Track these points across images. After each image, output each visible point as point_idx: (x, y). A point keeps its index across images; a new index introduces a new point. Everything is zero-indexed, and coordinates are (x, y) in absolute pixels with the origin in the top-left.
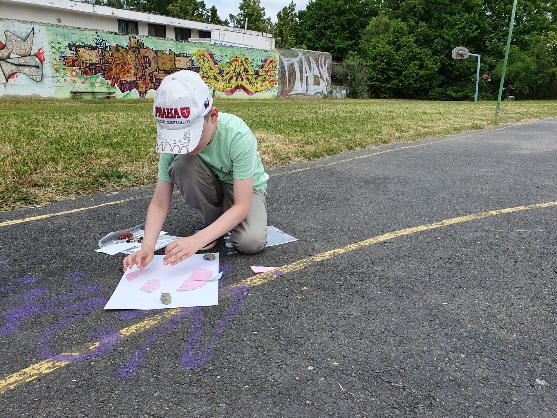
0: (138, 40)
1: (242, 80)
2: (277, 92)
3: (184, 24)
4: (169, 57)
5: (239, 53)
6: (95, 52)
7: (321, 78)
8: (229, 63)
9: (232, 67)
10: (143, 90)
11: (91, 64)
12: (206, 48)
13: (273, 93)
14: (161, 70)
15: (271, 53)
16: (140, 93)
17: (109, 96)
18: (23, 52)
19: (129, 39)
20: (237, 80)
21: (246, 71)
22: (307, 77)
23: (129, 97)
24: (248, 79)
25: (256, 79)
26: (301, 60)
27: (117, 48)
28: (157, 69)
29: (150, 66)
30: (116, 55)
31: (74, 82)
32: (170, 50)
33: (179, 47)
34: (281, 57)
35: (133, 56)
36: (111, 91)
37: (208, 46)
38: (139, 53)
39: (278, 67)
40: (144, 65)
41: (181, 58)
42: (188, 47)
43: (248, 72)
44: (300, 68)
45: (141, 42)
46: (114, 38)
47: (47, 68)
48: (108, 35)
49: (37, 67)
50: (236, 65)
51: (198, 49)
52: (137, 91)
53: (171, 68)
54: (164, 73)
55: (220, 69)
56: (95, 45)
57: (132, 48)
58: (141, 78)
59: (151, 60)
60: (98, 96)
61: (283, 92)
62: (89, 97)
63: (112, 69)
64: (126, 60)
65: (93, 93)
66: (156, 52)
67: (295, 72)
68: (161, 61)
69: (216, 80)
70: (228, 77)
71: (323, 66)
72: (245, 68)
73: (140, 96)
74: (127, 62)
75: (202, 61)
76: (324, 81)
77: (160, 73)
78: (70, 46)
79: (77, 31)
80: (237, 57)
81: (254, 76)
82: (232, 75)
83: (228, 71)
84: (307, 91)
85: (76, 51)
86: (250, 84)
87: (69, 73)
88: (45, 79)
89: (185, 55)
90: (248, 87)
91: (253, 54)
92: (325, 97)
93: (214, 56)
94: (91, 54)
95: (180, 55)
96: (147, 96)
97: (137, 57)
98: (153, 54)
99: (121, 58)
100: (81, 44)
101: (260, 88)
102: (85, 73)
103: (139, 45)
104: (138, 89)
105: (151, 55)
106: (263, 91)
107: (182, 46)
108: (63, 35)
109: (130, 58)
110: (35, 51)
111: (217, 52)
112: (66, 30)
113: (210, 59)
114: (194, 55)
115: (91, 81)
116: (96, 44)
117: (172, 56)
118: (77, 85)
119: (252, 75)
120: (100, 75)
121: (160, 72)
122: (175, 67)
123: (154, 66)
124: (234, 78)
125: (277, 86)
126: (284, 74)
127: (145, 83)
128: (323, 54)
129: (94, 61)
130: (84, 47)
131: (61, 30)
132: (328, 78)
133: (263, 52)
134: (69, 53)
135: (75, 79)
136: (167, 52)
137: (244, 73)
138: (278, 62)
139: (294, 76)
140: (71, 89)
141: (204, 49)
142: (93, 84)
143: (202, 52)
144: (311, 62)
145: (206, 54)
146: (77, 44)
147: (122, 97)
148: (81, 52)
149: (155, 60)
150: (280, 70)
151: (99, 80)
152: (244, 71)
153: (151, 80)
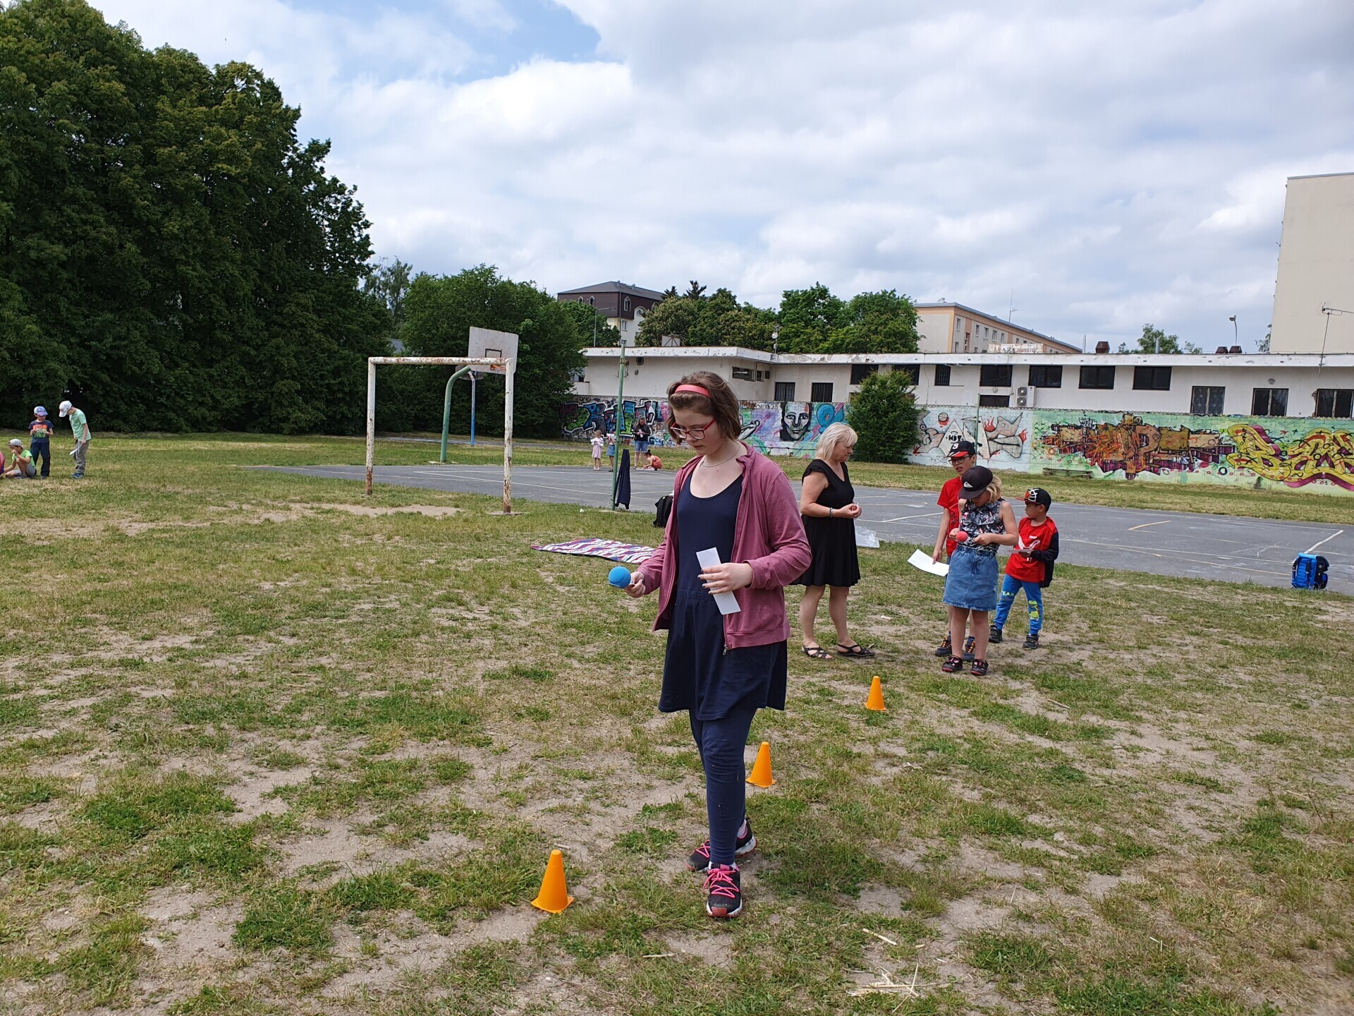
0: (1135, 417)
1: (1332, 466)
4: (1179, 434)
5: (1325, 426)
6: (1078, 432)
8: (1301, 441)
9: (1307, 447)
10: (1133, 472)
11: (1071, 443)
12: (1250, 421)
14: (1163, 450)
16: (1127, 475)
17: (1089, 475)
18: (1009, 433)
19: (1123, 417)
20: (1318, 465)
21: (1345, 452)
23: (1112, 478)
24: (1348, 466)
27: (1106, 427)
28: (1157, 448)
29: (1147, 445)
30: (1104, 433)
31: (1050, 459)
32: (1182, 426)
35: (1125, 434)
36: (1090, 470)
37: (1255, 419)
38: (1134, 430)
40: (1138, 444)
41: (1200, 435)
43: (1350, 454)
45: (1138, 419)
46: (1104, 418)
47: (1027, 447)
48: (1097, 414)
49: (1018, 445)
50: (1317, 445)
51: (1233, 423)
52: (1124, 472)
53: (1181, 448)
54: (1168, 453)
55: (1277, 450)
56: (1080, 425)
57: (1125, 425)
58: (1132, 458)
59: (1151, 439)
60: (1074, 475)
63: (1095, 448)
64: (1115, 439)
65: (1067, 471)
66: (1159, 429)
68: (1164, 439)
69: (1267, 464)
70: (1296, 460)
72: (1342, 447)
73: (1127, 477)
74: (1115, 441)
75: (1240, 439)
78: (1053, 427)
79: (1063, 413)
80: (1319, 432)
82: (1305, 459)
83: (1296, 452)
85: (1059, 431)
87: (1046, 451)
88: (1023, 456)
89: (1208, 431)
90: (1347, 478)
93: (1266, 431)
94: (1074, 433)
95: (1198, 432)
96: (1136, 478)
97: (1131, 435)
98: (1154, 431)
99: (1109, 436)
100: (1065, 424)
102: (1063, 451)
103: (1135, 422)
104: (1125, 469)
105: (1150, 433)
107: (1204, 421)
108: (1048, 418)
109: (1121, 437)
110: (1019, 431)
111: (1272, 425)
112: (1052, 412)
113: (1256, 435)
114: (1225, 430)
115: (1069, 459)
116: (1082, 423)
117: (1185, 433)
118: (1053, 462)
120: (1080, 454)
121: (1161, 452)
122: (1188, 446)
123: (1153, 445)
124: (1312, 463)
127: (1137, 463)
129: (1076, 440)
130: (1067, 427)
131: (1047, 413)
134: (1050, 433)
135: (1052, 457)
136: (1178, 429)
137: (1337, 455)
140: (1045, 466)
141: (1246, 422)
142: (1069, 462)
143: (1241, 426)
145: (1249, 429)
146: (1061, 424)
147: (1102, 477)
148: (1064, 431)
149: (1156, 438)
151: (1077, 458)
152: (1339, 452)
153: (1147, 460)
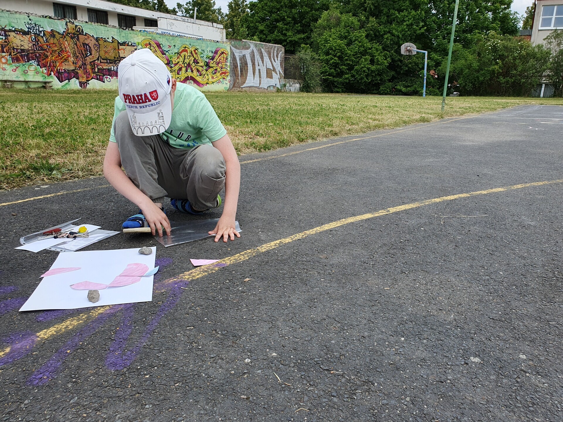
0: (76, 26)
1: (192, 71)
2: (229, 84)
3: (128, 11)
4: (112, 45)
5: (188, 43)
6: (27, 38)
7: (273, 71)
8: (178, 53)
9: (181, 58)
10: (84, 80)
11: (23, 51)
12: (152, 36)
13: (225, 85)
14: (103, 59)
15: (222, 44)
16: (81, 83)
17: (45, 85)
19: (66, 24)
20: (187, 71)
21: (196, 62)
22: (259, 70)
23: (68, 87)
24: (198, 71)
25: (207, 70)
26: (253, 52)
27: (53, 33)
28: (99, 57)
29: (91, 54)
30: (52, 41)
31: (4, 69)
32: (113, 38)
33: (123, 34)
34: (232, 48)
35: (71, 43)
36: (47, 80)
37: (155, 35)
38: (78, 39)
39: (229, 59)
40: (84, 53)
41: (125, 47)
42: (132, 35)
43: (198, 63)
44: (252, 60)
45: (79, 28)
46: (49, 23)
48: (42, 19)
50: (185, 56)
51: (143, 38)
52: (77, 81)
53: (115, 58)
54: (107, 62)
55: (168, 60)
56: (27, 30)
57: (69, 34)
58: (81, 67)
59: (92, 48)
60: (33, 86)
61: (235, 85)
62: (22, 86)
63: (47, 57)
64: (63, 47)
65: (26, 82)
66: (97, 39)
67: (246, 64)
68: (103, 50)
70: (177, 68)
71: (276, 58)
72: (195, 58)
73: (81, 86)
74: (64, 49)
76: (277, 74)
77: (103, 63)
79: (7, 14)
80: (186, 47)
81: (205, 68)
82: (181, 66)
83: (177, 62)
84: (260, 83)
85: (6, 35)
86: (200, 75)
89: (130, 44)
90: (199, 79)
91: (203, 45)
92: (278, 91)
93: (161, 45)
94: (22, 39)
95: (124, 44)
96: (88, 87)
97: (76, 44)
98: (94, 41)
99: (57, 44)
100: (11, 28)
101: (211, 80)
102: (16, 60)
103: (77, 31)
104: (78, 78)
105: (92, 43)
106: (215, 84)
107: (127, 35)
109: (68, 45)
111: (164, 41)
113: (157, 48)
114: (140, 44)
115: (24, 68)
116: (29, 28)
117: (116, 44)
118: (7, 72)
119: (202, 67)
120: (34, 63)
121: (102, 61)
122: (119, 57)
123: (95, 54)
124: (184, 69)
125: (229, 78)
126: (236, 66)
127: (86, 72)
128: (275, 47)
129: (26, 47)
130: (14, 31)
132: (281, 71)
133: (213, 43)
135: (4, 66)
136: (110, 40)
137: (193, 64)
138: (229, 54)
139: (246, 68)
141: (150, 38)
142: (25, 73)
143: (148, 41)
144: (264, 55)
145: (152, 43)
146: (7, 28)
147: (60, 87)
148: (12, 36)
149: (96, 48)
150: (232, 61)
151: (32, 68)
152: (194, 62)
153: (93, 69)
